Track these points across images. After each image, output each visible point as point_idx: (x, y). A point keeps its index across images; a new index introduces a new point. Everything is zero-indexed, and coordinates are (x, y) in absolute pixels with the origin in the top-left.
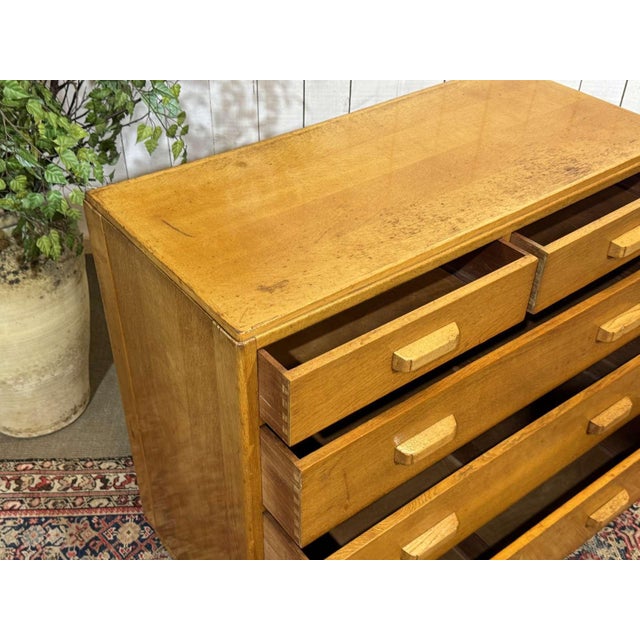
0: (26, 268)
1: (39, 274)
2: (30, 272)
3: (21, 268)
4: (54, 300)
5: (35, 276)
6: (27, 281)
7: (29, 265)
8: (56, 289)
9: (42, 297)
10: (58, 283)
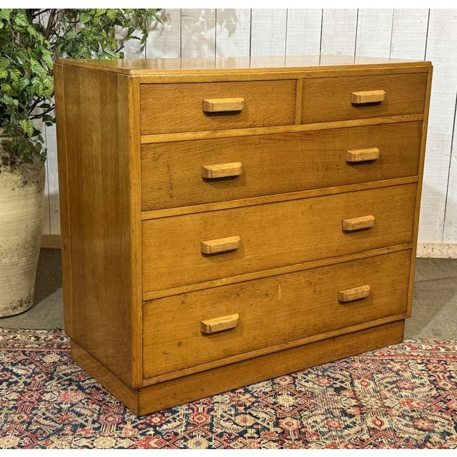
0: (7, 165)
1: (14, 170)
2: (9, 168)
3: (3, 164)
4: (21, 195)
5: (11, 171)
6: (6, 173)
7: (9, 163)
8: (23, 187)
9: (13, 189)
10: (25, 183)
